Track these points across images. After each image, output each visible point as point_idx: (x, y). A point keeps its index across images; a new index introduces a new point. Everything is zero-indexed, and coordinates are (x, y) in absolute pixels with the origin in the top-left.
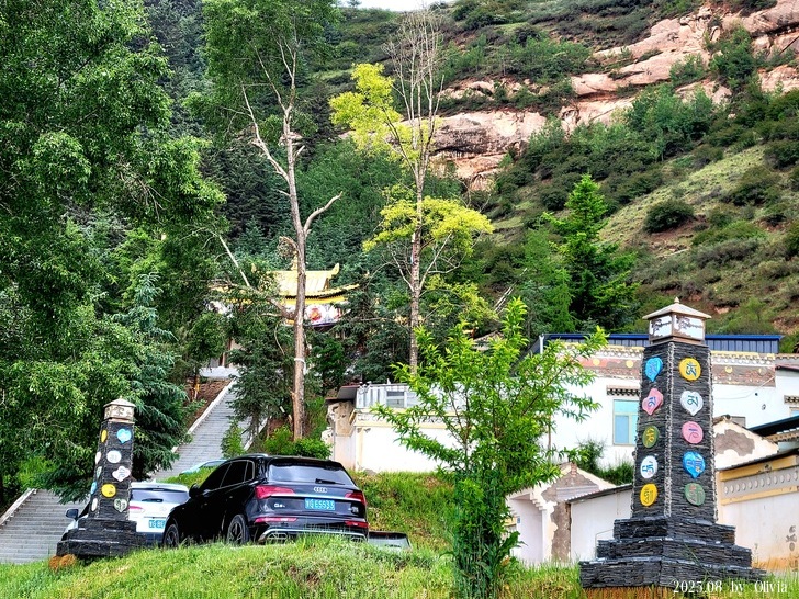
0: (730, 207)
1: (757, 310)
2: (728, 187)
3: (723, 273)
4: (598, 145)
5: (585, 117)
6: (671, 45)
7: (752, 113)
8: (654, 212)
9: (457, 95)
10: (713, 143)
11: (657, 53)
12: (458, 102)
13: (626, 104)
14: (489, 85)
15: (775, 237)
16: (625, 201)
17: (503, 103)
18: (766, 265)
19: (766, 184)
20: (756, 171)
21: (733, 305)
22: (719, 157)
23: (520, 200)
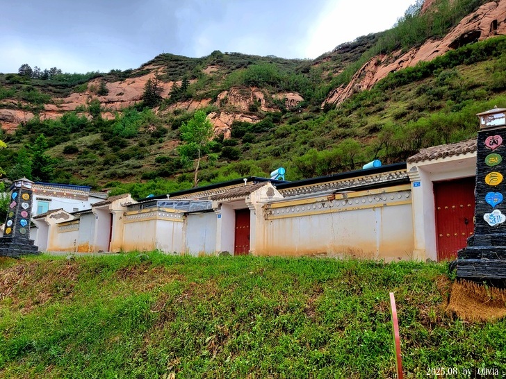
0: (89, 149)
1: (93, 179)
2: (89, 144)
3: (85, 168)
4: (51, 126)
5: (47, 117)
6: (77, 101)
7: (99, 124)
8: (66, 148)
9: (5, 103)
10: (86, 131)
11: (72, 102)
12: (4, 105)
13: (61, 115)
14: (16, 102)
15: (101, 159)
16: (58, 143)
17: (20, 108)
18: (98, 167)
19: (100, 144)
20: (98, 140)
21: (87, 177)
22: (88, 135)
23: (23, 139)
